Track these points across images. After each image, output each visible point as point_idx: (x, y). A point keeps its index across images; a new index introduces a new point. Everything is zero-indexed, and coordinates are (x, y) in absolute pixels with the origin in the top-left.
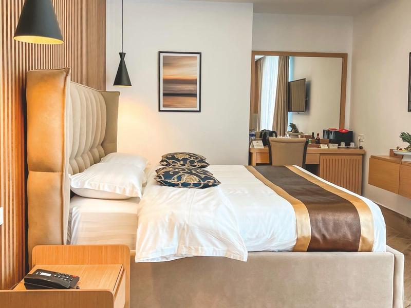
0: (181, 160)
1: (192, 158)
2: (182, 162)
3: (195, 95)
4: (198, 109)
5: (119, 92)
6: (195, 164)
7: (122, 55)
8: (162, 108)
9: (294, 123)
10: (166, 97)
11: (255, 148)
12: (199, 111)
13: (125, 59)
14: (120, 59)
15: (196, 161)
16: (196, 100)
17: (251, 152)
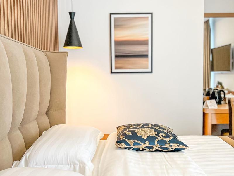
0: (147, 140)
1: (161, 135)
2: (147, 144)
3: (146, 56)
4: (150, 70)
5: (67, 53)
6: (167, 146)
7: (72, 14)
8: (114, 71)
9: (220, 81)
10: (117, 59)
11: (210, 107)
12: (152, 72)
13: (76, 19)
14: (70, 19)
15: (168, 140)
16: (148, 61)
17: (206, 112)
